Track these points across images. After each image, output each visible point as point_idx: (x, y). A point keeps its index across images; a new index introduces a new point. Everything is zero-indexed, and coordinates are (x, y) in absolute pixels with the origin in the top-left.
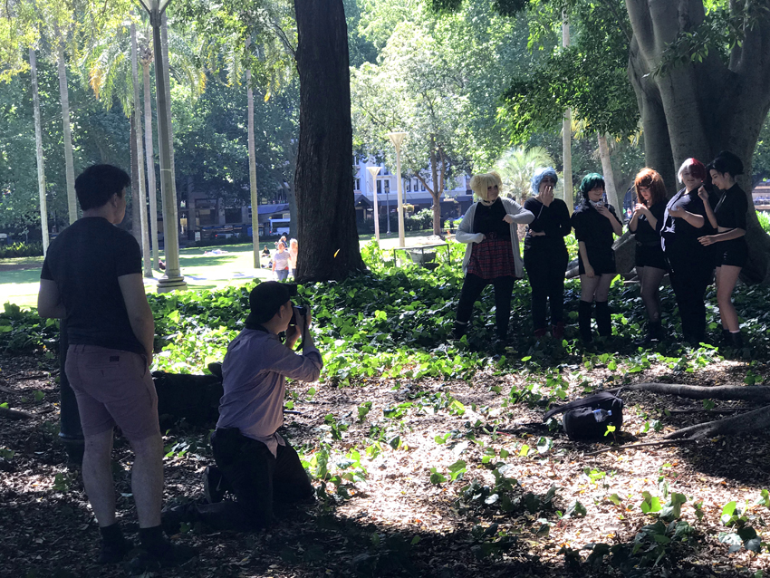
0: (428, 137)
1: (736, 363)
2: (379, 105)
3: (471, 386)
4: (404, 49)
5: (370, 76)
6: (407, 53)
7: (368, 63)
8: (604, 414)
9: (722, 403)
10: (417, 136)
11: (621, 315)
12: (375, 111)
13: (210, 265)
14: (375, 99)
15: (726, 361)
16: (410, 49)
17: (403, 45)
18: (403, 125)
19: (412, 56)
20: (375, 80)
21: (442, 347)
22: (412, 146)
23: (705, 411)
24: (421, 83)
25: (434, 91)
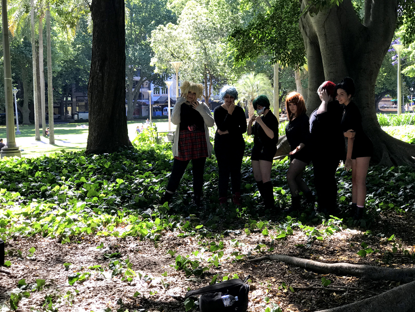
0: (203, 66)
1: (355, 232)
2: (177, 47)
3: (156, 247)
4: (191, 16)
5: (171, 31)
6: (193, 18)
7: (170, 23)
8: (232, 299)
9: (338, 278)
10: (196, 64)
11: (281, 188)
12: (174, 50)
13: (77, 134)
14: (174, 43)
15: (348, 229)
16: (194, 16)
17: (190, 14)
18: (190, 58)
19: (195, 20)
20: (174, 33)
21: (149, 211)
22: (194, 70)
23: (322, 289)
24: (200, 35)
25: (207, 40)
